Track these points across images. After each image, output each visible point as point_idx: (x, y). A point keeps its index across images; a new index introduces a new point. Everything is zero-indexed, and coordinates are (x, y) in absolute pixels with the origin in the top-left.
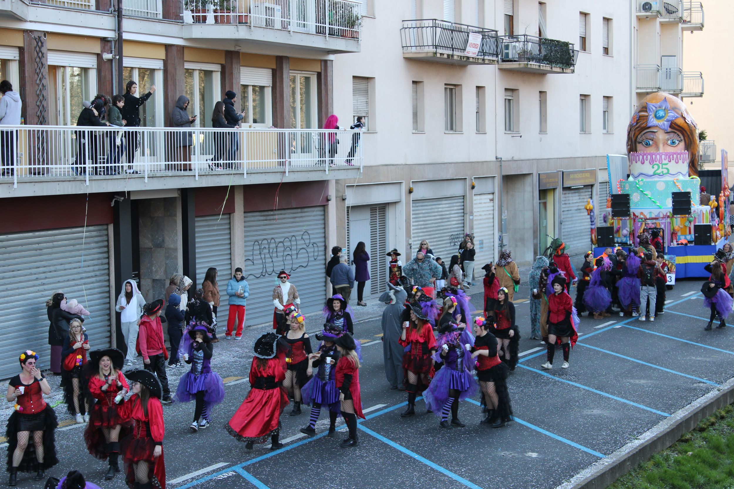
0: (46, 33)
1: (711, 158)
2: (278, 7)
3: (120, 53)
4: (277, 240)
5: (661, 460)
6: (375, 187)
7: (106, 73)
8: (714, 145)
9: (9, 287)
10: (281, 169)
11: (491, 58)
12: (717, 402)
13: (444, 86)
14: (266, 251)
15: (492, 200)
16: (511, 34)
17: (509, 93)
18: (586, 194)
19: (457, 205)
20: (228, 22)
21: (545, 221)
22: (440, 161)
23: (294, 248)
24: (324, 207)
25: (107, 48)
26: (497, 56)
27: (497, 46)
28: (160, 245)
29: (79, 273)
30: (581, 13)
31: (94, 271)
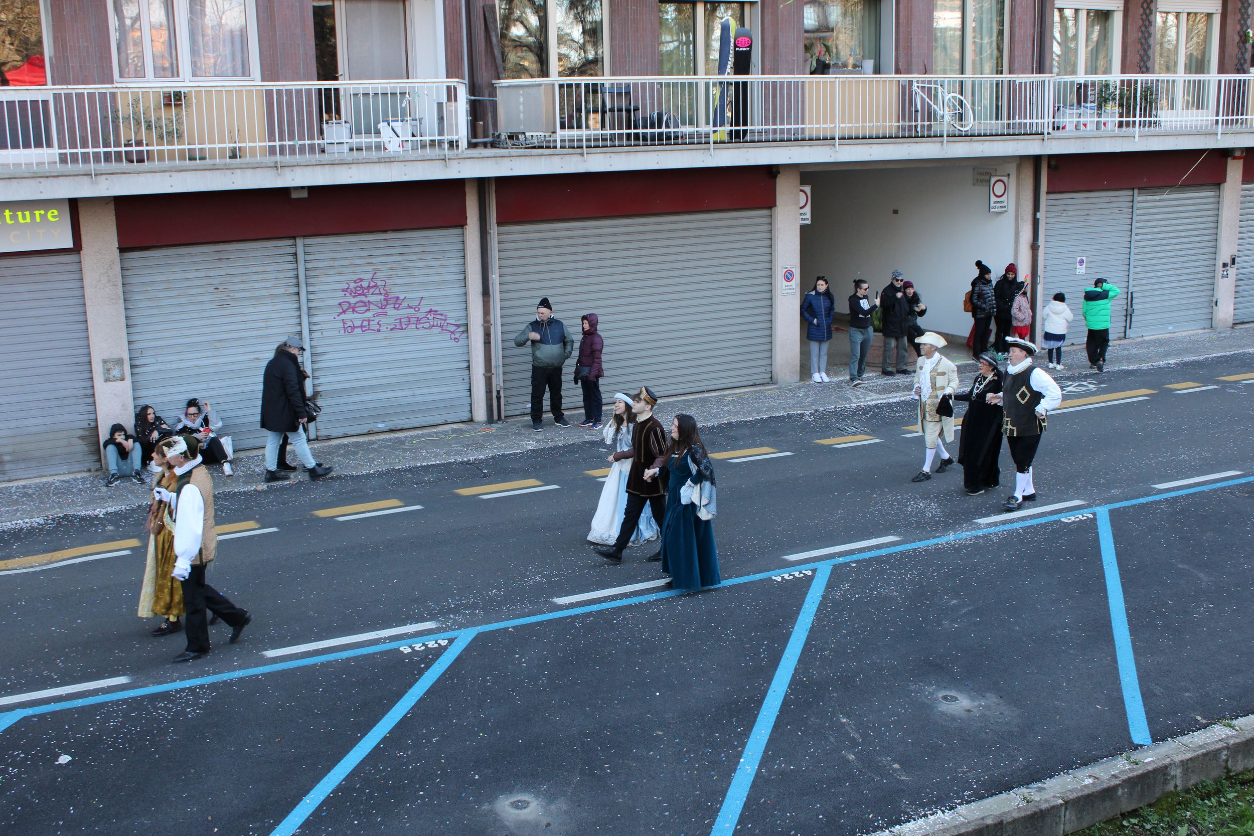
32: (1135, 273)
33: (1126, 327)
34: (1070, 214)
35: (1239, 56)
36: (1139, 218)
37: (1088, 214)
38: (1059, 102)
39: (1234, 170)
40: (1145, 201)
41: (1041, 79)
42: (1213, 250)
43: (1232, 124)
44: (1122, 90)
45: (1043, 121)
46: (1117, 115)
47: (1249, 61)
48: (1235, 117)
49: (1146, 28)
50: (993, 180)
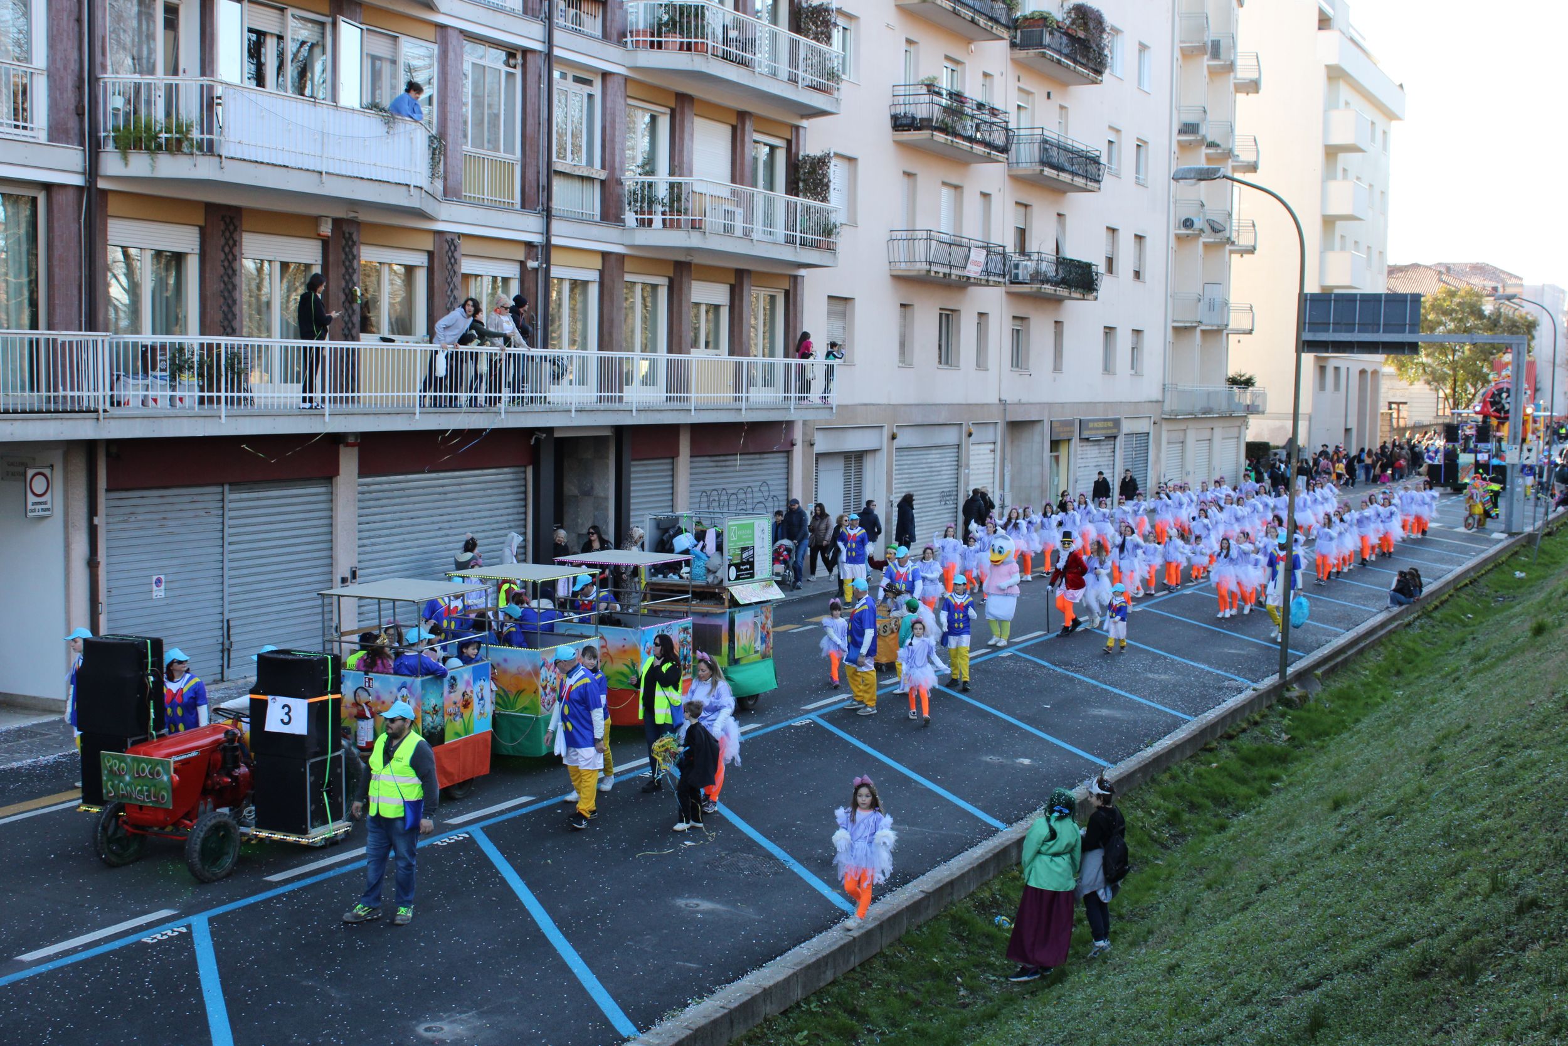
0: (460, 235)
1: (1261, 409)
2: (741, 210)
3: (547, 260)
4: (730, 492)
5: (1179, 772)
6: (851, 431)
7: (530, 284)
8: (1264, 394)
9: (407, 537)
10: (737, 405)
11: (996, 279)
12: (1250, 705)
13: (938, 312)
14: (715, 504)
15: (993, 451)
16: (1023, 251)
17: (1018, 322)
18: (1106, 449)
19: (951, 455)
20: (679, 227)
21: (1056, 479)
22: (931, 402)
23: (749, 501)
24: (788, 453)
25: (533, 254)
26: (1004, 277)
27: (1004, 265)
28: (588, 493)
29: (489, 524)
30: (1108, 228)
31: (508, 521)
32: (230, 595)
33: (222, 666)
34: (140, 517)
35: (346, 318)
36: (232, 522)
37: (164, 518)
38: (118, 370)
39: (348, 462)
40: (238, 500)
41: (91, 339)
42: (327, 561)
43: (341, 402)
44: (201, 356)
45: (96, 394)
46: (196, 388)
47: (358, 325)
48: (344, 395)
49: (229, 277)
50: (30, 473)
